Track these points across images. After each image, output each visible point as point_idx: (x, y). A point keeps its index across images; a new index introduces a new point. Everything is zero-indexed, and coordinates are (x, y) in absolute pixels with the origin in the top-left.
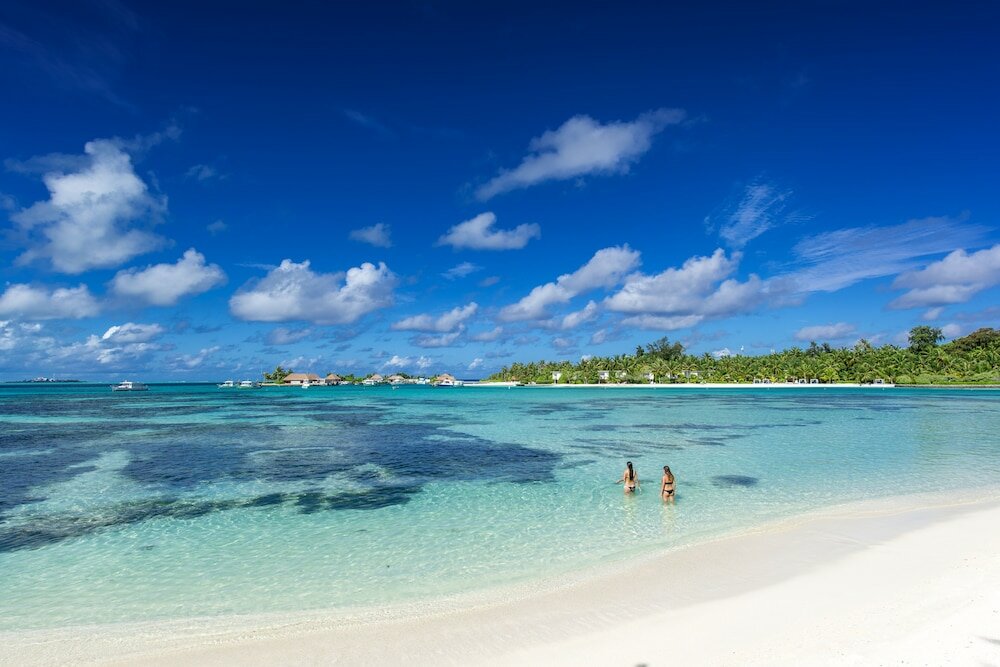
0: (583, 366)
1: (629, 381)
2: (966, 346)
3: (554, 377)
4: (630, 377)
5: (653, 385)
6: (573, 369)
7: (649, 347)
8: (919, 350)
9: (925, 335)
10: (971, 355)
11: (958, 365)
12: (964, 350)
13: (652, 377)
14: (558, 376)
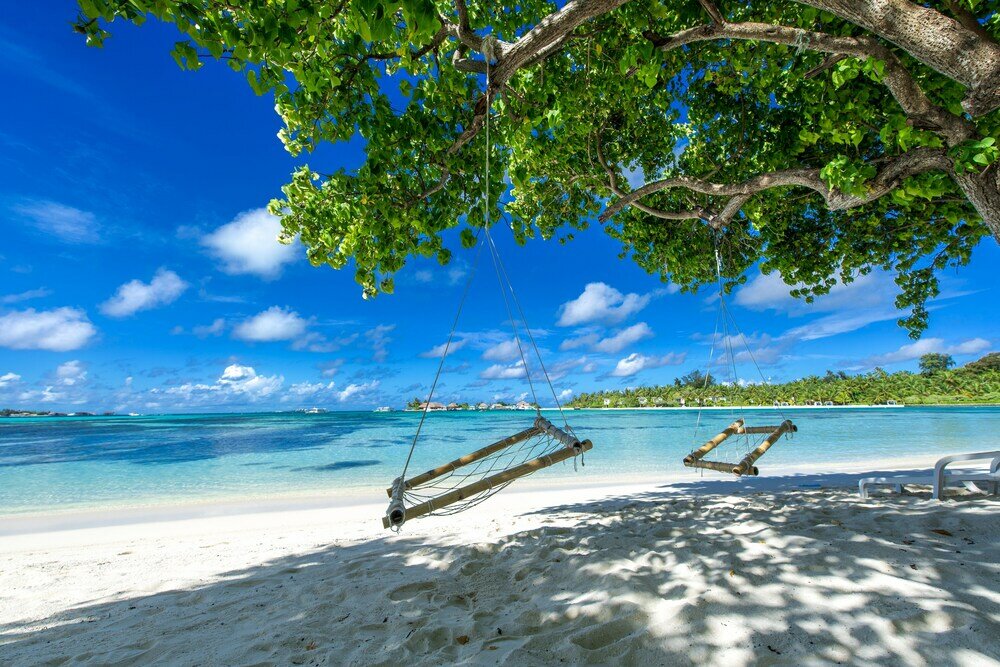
0: (627, 394)
1: (665, 405)
2: (976, 370)
3: (605, 403)
4: (664, 402)
5: (684, 408)
6: (619, 396)
7: (684, 378)
8: (931, 374)
9: (935, 361)
10: (982, 377)
11: (968, 387)
12: (976, 373)
13: (683, 402)
14: (607, 402)
